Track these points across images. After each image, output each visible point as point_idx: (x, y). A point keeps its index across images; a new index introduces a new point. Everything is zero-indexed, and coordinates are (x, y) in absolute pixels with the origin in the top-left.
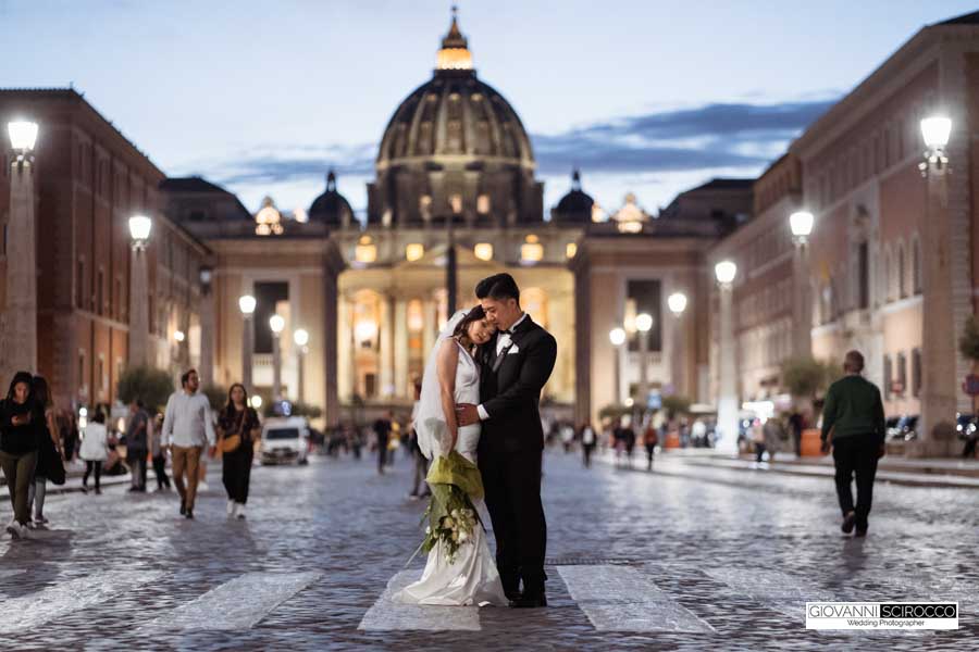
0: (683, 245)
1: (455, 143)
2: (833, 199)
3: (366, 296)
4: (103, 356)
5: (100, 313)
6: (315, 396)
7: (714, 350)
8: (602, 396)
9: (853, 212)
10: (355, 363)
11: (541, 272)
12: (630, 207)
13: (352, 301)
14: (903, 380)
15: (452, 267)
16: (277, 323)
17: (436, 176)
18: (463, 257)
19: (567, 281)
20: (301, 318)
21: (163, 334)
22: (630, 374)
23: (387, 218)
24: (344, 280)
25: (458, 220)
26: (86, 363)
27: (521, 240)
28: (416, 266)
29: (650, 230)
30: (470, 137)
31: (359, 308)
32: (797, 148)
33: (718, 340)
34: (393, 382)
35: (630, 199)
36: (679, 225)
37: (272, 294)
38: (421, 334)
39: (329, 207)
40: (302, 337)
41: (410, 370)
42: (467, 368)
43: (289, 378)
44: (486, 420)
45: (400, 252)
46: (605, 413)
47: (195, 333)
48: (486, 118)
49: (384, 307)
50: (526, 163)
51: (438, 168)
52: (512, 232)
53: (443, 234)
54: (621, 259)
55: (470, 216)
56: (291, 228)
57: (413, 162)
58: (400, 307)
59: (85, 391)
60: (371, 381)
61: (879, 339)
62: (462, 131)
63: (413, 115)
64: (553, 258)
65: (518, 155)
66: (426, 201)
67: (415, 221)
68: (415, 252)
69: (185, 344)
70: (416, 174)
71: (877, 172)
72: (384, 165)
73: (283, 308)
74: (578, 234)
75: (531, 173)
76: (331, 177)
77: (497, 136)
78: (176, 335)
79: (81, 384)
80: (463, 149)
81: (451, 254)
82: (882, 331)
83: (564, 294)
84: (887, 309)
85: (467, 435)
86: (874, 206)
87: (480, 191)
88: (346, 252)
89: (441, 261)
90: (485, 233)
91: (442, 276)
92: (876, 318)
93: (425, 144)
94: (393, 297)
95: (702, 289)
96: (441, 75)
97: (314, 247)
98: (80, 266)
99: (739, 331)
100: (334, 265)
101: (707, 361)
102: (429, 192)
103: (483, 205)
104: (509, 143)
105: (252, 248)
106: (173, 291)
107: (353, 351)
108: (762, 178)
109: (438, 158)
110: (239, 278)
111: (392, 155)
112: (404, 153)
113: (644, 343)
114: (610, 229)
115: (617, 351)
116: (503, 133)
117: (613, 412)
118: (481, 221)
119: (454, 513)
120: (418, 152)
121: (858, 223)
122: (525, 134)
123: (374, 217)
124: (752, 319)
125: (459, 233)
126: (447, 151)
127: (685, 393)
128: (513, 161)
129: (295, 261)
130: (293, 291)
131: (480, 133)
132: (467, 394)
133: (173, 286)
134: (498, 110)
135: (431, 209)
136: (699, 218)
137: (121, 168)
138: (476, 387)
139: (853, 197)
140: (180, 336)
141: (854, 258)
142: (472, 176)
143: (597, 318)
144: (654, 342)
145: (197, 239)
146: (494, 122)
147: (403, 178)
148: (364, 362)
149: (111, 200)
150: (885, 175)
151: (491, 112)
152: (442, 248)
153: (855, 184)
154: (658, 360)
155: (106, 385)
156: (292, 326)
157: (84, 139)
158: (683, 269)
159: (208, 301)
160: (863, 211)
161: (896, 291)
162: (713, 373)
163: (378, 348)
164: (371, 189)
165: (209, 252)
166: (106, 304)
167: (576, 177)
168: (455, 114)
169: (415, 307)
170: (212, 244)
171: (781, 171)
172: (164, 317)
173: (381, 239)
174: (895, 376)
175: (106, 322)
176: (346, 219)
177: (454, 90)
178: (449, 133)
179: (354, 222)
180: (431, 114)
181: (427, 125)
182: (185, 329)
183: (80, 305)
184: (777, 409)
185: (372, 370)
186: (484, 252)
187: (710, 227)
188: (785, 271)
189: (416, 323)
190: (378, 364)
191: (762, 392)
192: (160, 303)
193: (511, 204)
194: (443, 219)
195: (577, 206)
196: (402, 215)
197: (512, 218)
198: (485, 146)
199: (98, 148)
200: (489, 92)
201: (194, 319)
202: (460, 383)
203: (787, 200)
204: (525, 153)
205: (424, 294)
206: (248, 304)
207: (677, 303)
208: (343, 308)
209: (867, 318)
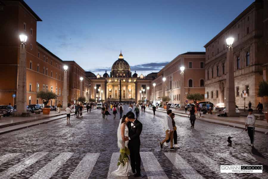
0: (148, 81)
1: (121, 67)
2: (167, 75)
3: (110, 86)
4: (77, 94)
5: (77, 89)
6: (104, 99)
7: (152, 93)
8: (139, 99)
9: (170, 78)
10: (109, 94)
11: (131, 83)
12: (142, 75)
13: (108, 86)
14: (176, 99)
15: (120, 82)
16: (99, 90)
17: (119, 71)
18: (122, 81)
19: (134, 84)
20: (102, 89)
21: (85, 91)
22: (142, 96)
23: (113, 76)
24: (107, 84)
25: (121, 77)
26: (75, 95)
27: (129, 79)
28: (116, 82)
29: (144, 79)
30: (123, 67)
31: (109, 87)
32: (164, 68)
33: (153, 92)
34: (113, 96)
35: (142, 74)
36: (148, 78)
37: (98, 86)
38: (117, 90)
39: (106, 75)
40: (102, 91)
41: (115, 95)
42: (127, 129)
43: (100, 96)
44: (130, 140)
45: (114, 81)
46: (139, 101)
47: (89, 91)
48: (125, 64)
49: (112, 87)
50: (129, 70)
51: (119, 70)
52: (128, 78)
53: (119, 78)
54: (141, 82)
55: (123, 76)
56: (101, 78)
57: (116, 70)
58: (114, 87)
59: (75, 98)
60: (111, 96)
61: (173, 93)
62: (122, 66)
63: (116, 64)
64: (133, 81)
65: (128, 69)
66: (117, 74)
67: (116, 77)
68: (116, 80)
69: (88, 92)
70: (116, 71)
71: (173, 72)
72: (112, 70)
73: (100, 87)
74: (136, 79)
75: (130, 71)
76: (106, 71)
77: (126, 66)
78: (86, 91)
79: (74, 97)
80: (122, 68)
81: (120, 81)
82: (173, 92)
83: (134, 86)
84: (174, 89)
85: (127, 142)
86: (172, 77)
87: (124, 73)
88: (108, 81)
89: (119, 82)
90: (124, 78)
91: (119, 83)
92: (172, 90)
93: (117, 67)
94: (113, 86)
95: (151, 86)
96: (119, 59)
97: (104, 80)
98: (74, 83)
99: (156, 91)
100: (106, 82)
101: (151, 95)
102: (118, 73)
103: (124, 75)
104: (127, 67)
105: (96, 80)
106: (86, 86)
107: (108, 92)
108: (159, 72)
109: (119, 69)
110: (94, 84)
111: (113, 69)
112: (115, 69)
113: (144, 93)
114: (139, 78)
115: (140, 93)
116: (127, 66)
117: (140, 101)
118: (124, 77)
119: (125, 159)
120: (116, 68)
121: (170, 79)
122: (129, 66)
123: (111, 76)
124: (157, 90)
125: (121, 78)
126: (120, 68)
127: (149, 100)
128: (128, 70)
129: (102, 82)
130: (101, 85)
131: (124, 66)
132: (127, 135)
133: (86, 85)
134: (126, 63)
135: (118, 75)
136: (150, 77)
137: (80, 71)
138: (128, 133)
139: (170, 76)
140: (87, 91)
141: (170, 83)
142: (123, 71)
143: (138, 90)
144: (145, 92)
145: (89, 79)
146: (126, 65)
147: (115, 72)
148: (110, 94)
149: (79, 75)
150: (174, 73)
151: (125, 63)
152: (119, 80)
153: (170, 74)
154: (145, 95)
155: (78, 97)
156: (101, 90)
157: (75, 67)
158: (149, 83)
159: (91, 87)
160: (171, 77)
161: (175, 87)
162: (152, 96)
163: (111, 92)
164: (111, 73)
165: (91, 81)
166: (78, 87)
167: (135, 72)
168: (121, 64)
169: (116, 87)
170: (91, 80)
171: (161, 72)
172: (85, 89)
173: (112, 79)
174: (175, 98)
175: (78, 90)
176: (108, 76)
177: (121, 61)
178: (120, 66)
179: (109, 77)
180: (118, 64)
181: (118, 65)
182: (88, 90)
183: (75, 88)
184: (161, 102)
185: (111, 95)
186: (124, 81)
187: (152, 78)
188: (161, 84)
189: (116, 89)
190: (111, 94)
191: (158, 99)
192: (85, 87)
193: (127, 75)
194: (119, 76)
195: (135, 75)
196: (114, 76)
197: (128, 76)
198: (124, 68)
199: (77, 68)
200: (125, 61)
201: (89, 89)
202: (125, 132)
203: (161, 76)
204: (129, 69)
205: (117, 86)
206: (95, 88)
207: (148, 88)
208: (107, 87)
209: (171, 90)
